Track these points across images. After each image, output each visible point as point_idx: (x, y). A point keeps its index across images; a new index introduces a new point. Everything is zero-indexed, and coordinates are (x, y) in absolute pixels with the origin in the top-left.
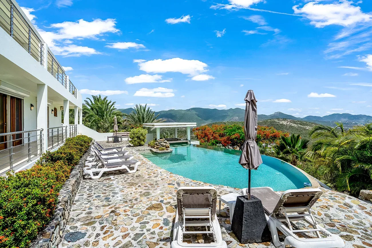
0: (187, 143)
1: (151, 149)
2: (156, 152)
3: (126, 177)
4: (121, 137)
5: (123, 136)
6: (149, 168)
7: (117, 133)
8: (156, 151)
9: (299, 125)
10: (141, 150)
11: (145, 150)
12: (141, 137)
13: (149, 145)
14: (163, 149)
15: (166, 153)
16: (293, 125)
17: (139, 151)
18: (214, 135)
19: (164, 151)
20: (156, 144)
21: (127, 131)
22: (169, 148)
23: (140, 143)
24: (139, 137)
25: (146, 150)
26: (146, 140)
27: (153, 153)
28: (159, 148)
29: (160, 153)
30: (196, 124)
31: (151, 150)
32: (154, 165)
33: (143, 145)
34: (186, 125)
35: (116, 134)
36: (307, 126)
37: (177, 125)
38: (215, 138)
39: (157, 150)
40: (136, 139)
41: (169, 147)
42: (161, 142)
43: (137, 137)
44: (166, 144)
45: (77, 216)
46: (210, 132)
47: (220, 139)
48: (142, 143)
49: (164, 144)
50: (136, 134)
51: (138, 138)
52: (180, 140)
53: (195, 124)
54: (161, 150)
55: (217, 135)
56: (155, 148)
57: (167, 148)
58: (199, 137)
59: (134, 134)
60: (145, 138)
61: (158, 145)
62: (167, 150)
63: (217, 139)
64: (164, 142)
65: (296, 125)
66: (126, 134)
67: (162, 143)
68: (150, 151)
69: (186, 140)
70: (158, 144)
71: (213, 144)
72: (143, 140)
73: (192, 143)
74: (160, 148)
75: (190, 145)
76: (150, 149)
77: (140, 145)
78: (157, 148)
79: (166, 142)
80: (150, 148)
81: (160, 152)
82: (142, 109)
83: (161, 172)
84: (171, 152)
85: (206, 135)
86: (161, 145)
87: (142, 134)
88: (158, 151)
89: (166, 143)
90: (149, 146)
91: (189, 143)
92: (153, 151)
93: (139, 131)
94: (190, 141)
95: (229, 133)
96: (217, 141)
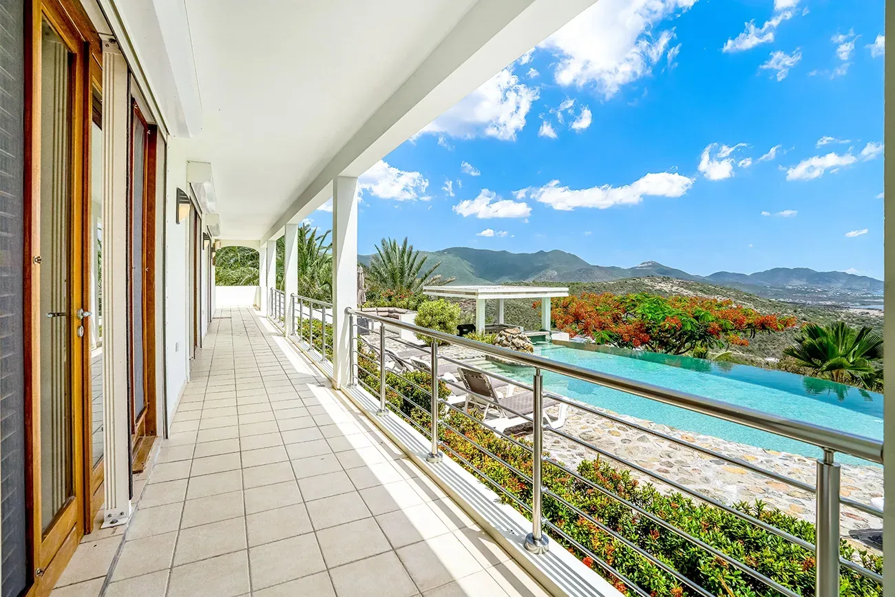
0: (542, 338)
1: (486, 354)
9: (700, 294)
11: (474, 358)
16: (685, 292)
18: (602, 319)
25: (477, 359)
30: (568, 292)
31: (489, 358)
34: (546, 292)
36: (716, 297)
37: (527, 293)
38: (602, 326)
42: (514, 338)
43: (440, 323)
44: (524, 342)
47: (615, 327)
49: (521, 342)
50: (438, 314)
53: (564, 292)
61: (506, 346)
64: (520, 338)
65: (691, 293)
67: (515, 341)
68: (487, 360)
70: (505, 342)
71: (603, 340)
73: (554, 337)
75: (552, 342)
76: (486, 356)
77: (445, 343)
85: (578, 318)
86: (513, 344)
87: (451, 316)
89: (523, 339)
91: (548, 337)
92: (501, 362)
93: (442, 308)
94: (551, 334)
95: (650, 315)
96: (611, 334)
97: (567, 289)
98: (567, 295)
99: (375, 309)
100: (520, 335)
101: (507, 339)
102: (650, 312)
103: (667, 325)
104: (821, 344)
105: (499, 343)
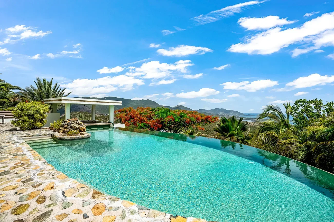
0: (109, 126)
1: (53, 133)
2: (60, 139)
8: (62, 137)
10: (33, 136)
11: (40, 135)
12: (37, 116)
13: (51, 128)
14: (74, 134)
15: (79, 139)
18: (142, 118)
19: (76, 136)
20: (63, 126)
22: (85, 131)
23: (33, 125)
24: (33, 116)
25: (43, 136)
26: (46, 121)
27: (55, 141)
28: (67, 131)
29: (69, 140)
30: (122, 103)
31: (52, 136)
33: (40, 128)
38: (142, 121)
39: (63, 135)
40: (26, 118)
41: (84, 131)
42: (71, 123)
43: (29, 115)
44: (79, 126)
46: (137, 115)
47: (148, 122)
48: (39, 124)
49: (77, 126)
50: (27, 110)
51: (31, 116)
52: (100, 122)
53: (120, 103)
54: (71, 136)
55: (145, 118)
56: (61, 131)
57: (82, 132)
58: (123, 119)
59: (22, 110)
60: (44, 117)
61: (66, 128)
62: (81, 134)
63: (145, 121)
64: (77, 123)
67: (73, 125)
68: (51, 137)
69: (108, 122)
70: (66, 126)
71: (141, 127)
72: (41, 121)
73: (116, 126)
74: (69, 133)
75: (113, 128)
76: (52, 134)
77: (34, 128)
78: (64, 132)
79: (80, 122)
80: (52, 132)
81: (69, 137)
82: (47, 84)
84: (88, 137)
85: (132, 117)
86: (71, 127)
87: (38, 111)
88: (66, 137)
89: (79, 124)
90: (51, 130)
91: (112, 126)
92: (56, 137)
93: (32, 106)
94: (113, 124)
95: (161, 115)
96: (145, 124)
97: (121, 102)
98: (121, 105)
100: (77, 122)
101: (67, 124)
102: (161, 114)
103: (168, 119)
104: (226, 125)
105: (62, 127)
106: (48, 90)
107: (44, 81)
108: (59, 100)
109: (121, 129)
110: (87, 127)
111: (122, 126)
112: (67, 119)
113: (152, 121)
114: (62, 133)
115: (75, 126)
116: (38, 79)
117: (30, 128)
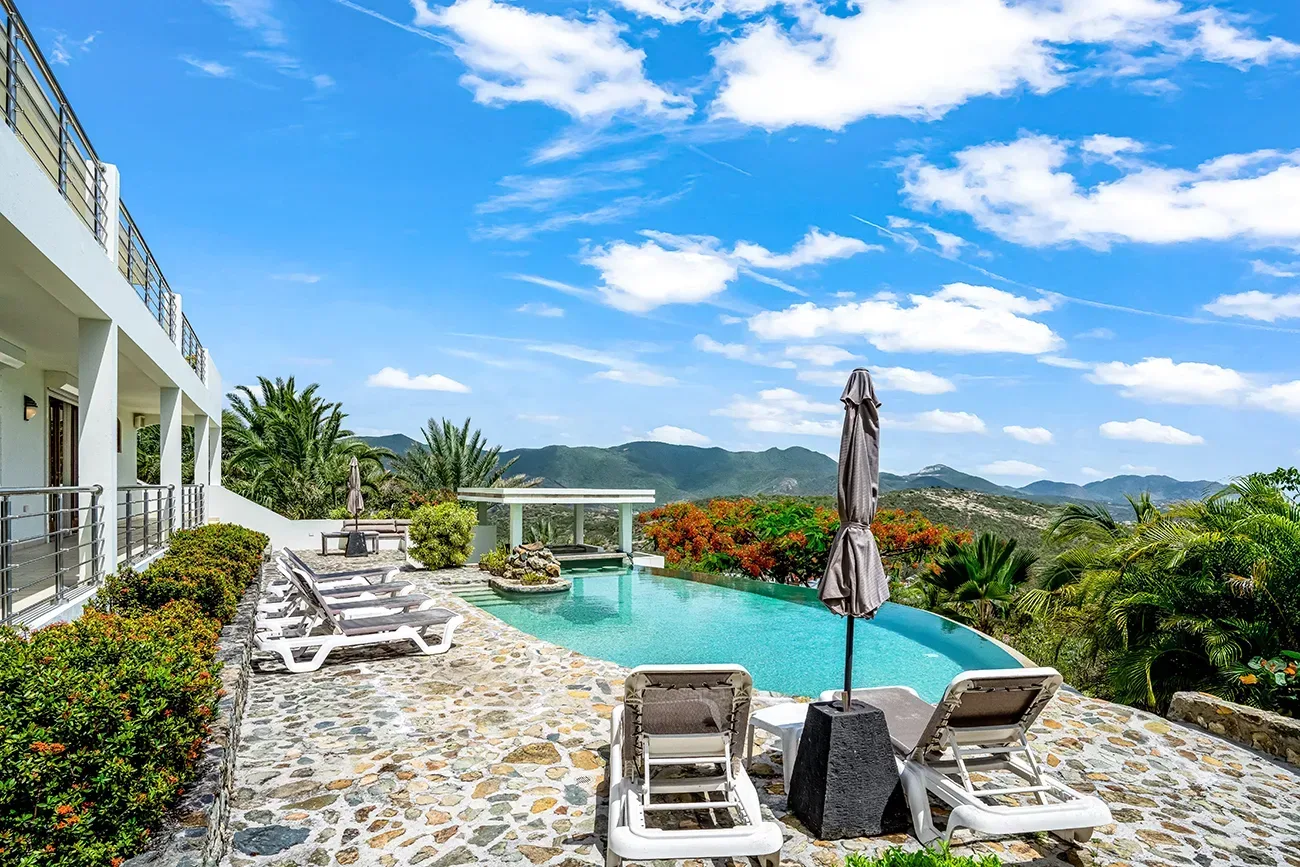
0: (618, 562)
1: (491, 577)
2: (510, 591)
3: (414, 666)
4: (373, 537)
5: (381, 532)
6: (494, 639)
7: (359, 521)
8: (512, 586)
10: (456, 583)
11: (468, 583)
12: (455, 537)
13: (483, 567)
14: (537, 581)
15: (546, 592)
16: (986, 511)
17: (447, 586)
18: (718, 537)
19: (540, 586)
20: (512, 562)
21: (396, 515)
22: (558, 576)
23: (449, 559)
24: (447, 536)
25: (474, 584)
26: (471, 548)
28: (521, 574)
29: (527, 593)
30: (654, 496)
31: (491, 584)
32: (511, 628)
33: (458, 566)
34: (618, 496)
35: (357, 525)
36: (1031, 518)
37: (585, 496)
38: (718, 547)
39: (516, 583)
40: (435, 542)
41: (556, 574)
42: (529, 556)
43: (440, 536)
44: (546, 562)
45: (262, 783)
46: (703, 527)
47: (736, 549)
48: (459, 557)
49: (541, 562)
50: (437, 523)
51: (444, 538)
52: (595, 551)
53: (650, 496)
54: (530, 584)
55: (726, 537)
56: (508, 574)
57: (552, 576)
58: (663, 541)
59: (428, 525)
60: (468, 540)
61: (518, 566)
62: (551, 582)
63: (726, 548)
64: (540, 556)
65: (994, 512)
66: (392, 528)
67: (531, 560)
68: (490, 586)
69: (618, 551)
70: (517, 562)
71: (711, 567)
72: (462, 548)
73: (638, 561)
74: (526, 577)
75: (631, 567)
76: (490, 581)
77: (451, 565)
78: (514, 576)
79: (546, 554)
80: (486, 576)
81: (527, 588)
82: (453, 438)
83: (538, 652)
84: (566, 590)
85: (687, 535)
86: (528, 564)
87: (457, 527)
88: (520, 587)
89: (545, 558)
90: (482, 570)
91: (626, 561)
92: (499, 587)
93: (446, 514)
94: (630, 556)
95: (770, 529)
96: (725, 557)
97: (653, 492)
98: (653, 500)
99: (392, 521)
100: (541, 553)
101: (520, 558)
103: (784, 542)
104: (957, 564)
105: (509, 563)
106: (457, 455)
107: (447, 427)
108: (496, 496)
109: (656, 571)
110: (565, 565)
111: (658, 561)
112: (520, 546)
113: (748, 548)
114: (510, 578)
115: (536, 561)
116: (432, 425)
117: (442, 564)
